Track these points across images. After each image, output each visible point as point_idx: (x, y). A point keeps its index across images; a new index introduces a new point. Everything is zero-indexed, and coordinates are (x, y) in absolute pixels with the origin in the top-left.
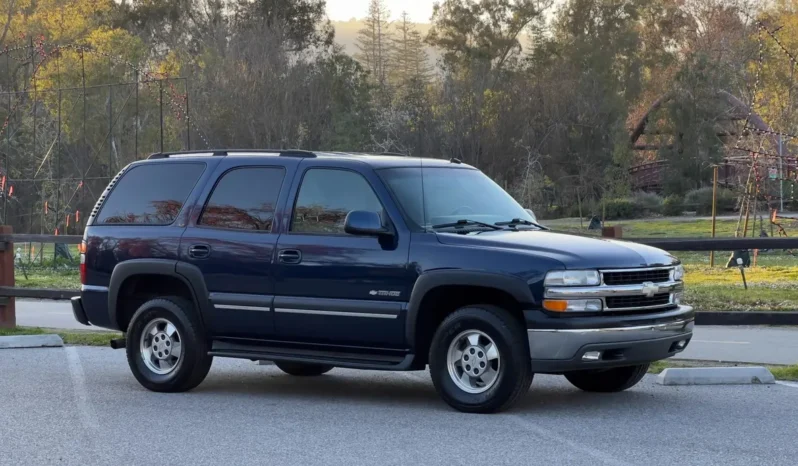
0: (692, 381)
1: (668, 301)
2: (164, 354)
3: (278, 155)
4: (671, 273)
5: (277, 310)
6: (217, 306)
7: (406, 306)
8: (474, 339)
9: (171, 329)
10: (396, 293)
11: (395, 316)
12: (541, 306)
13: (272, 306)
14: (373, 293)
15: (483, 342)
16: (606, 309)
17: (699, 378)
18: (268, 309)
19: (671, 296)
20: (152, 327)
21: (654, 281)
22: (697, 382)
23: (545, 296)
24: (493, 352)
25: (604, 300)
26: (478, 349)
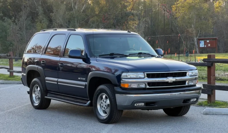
0: (214, 113)
1: (185, 84)
2: (37, 97)
3: (67, 30)
4: (187, 73)
5: (59, 83)
6: (46, 81)
7: (87, 83)
8: (104, 97)
9: (39, 89)
10: (84, 79)
11: (84, 87)
12: (120, 85)
13: (57, 82)
14: (79, 78)
15: (106, 98)
16: (148, 87)
17: (217, 112)
18: (56, 83)
19: (187, 82)
20: (35, 88)
21: (173, 77)
22: (216, 114)
23: (121, 82)
24: (108, 102)
25: (147, 84)
26: (105, 100)
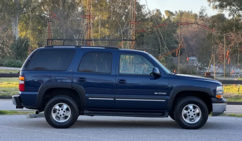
2: (62, 115)
5: (116, 99)
6: (89, 98)
7: (168, 98)
9: (66, 106)
10: (165, 93)
11: (165, 101)
13: (114, 98)
14: (156, 93)
24: (197, 111)
26: (193, 110)
